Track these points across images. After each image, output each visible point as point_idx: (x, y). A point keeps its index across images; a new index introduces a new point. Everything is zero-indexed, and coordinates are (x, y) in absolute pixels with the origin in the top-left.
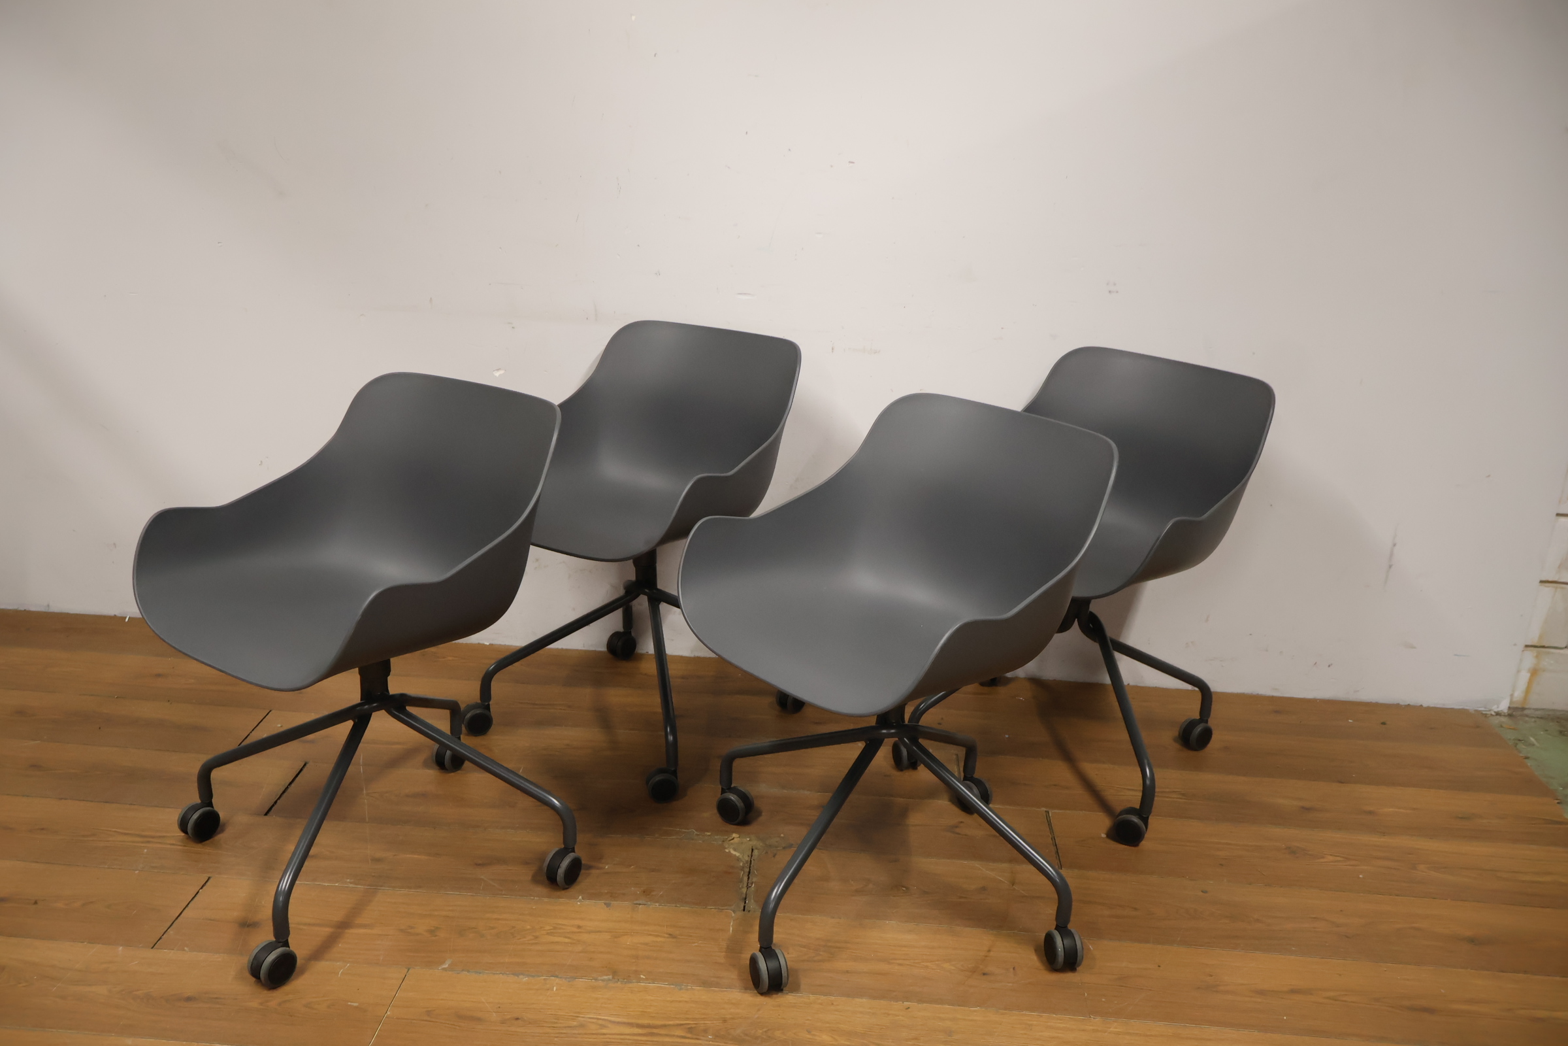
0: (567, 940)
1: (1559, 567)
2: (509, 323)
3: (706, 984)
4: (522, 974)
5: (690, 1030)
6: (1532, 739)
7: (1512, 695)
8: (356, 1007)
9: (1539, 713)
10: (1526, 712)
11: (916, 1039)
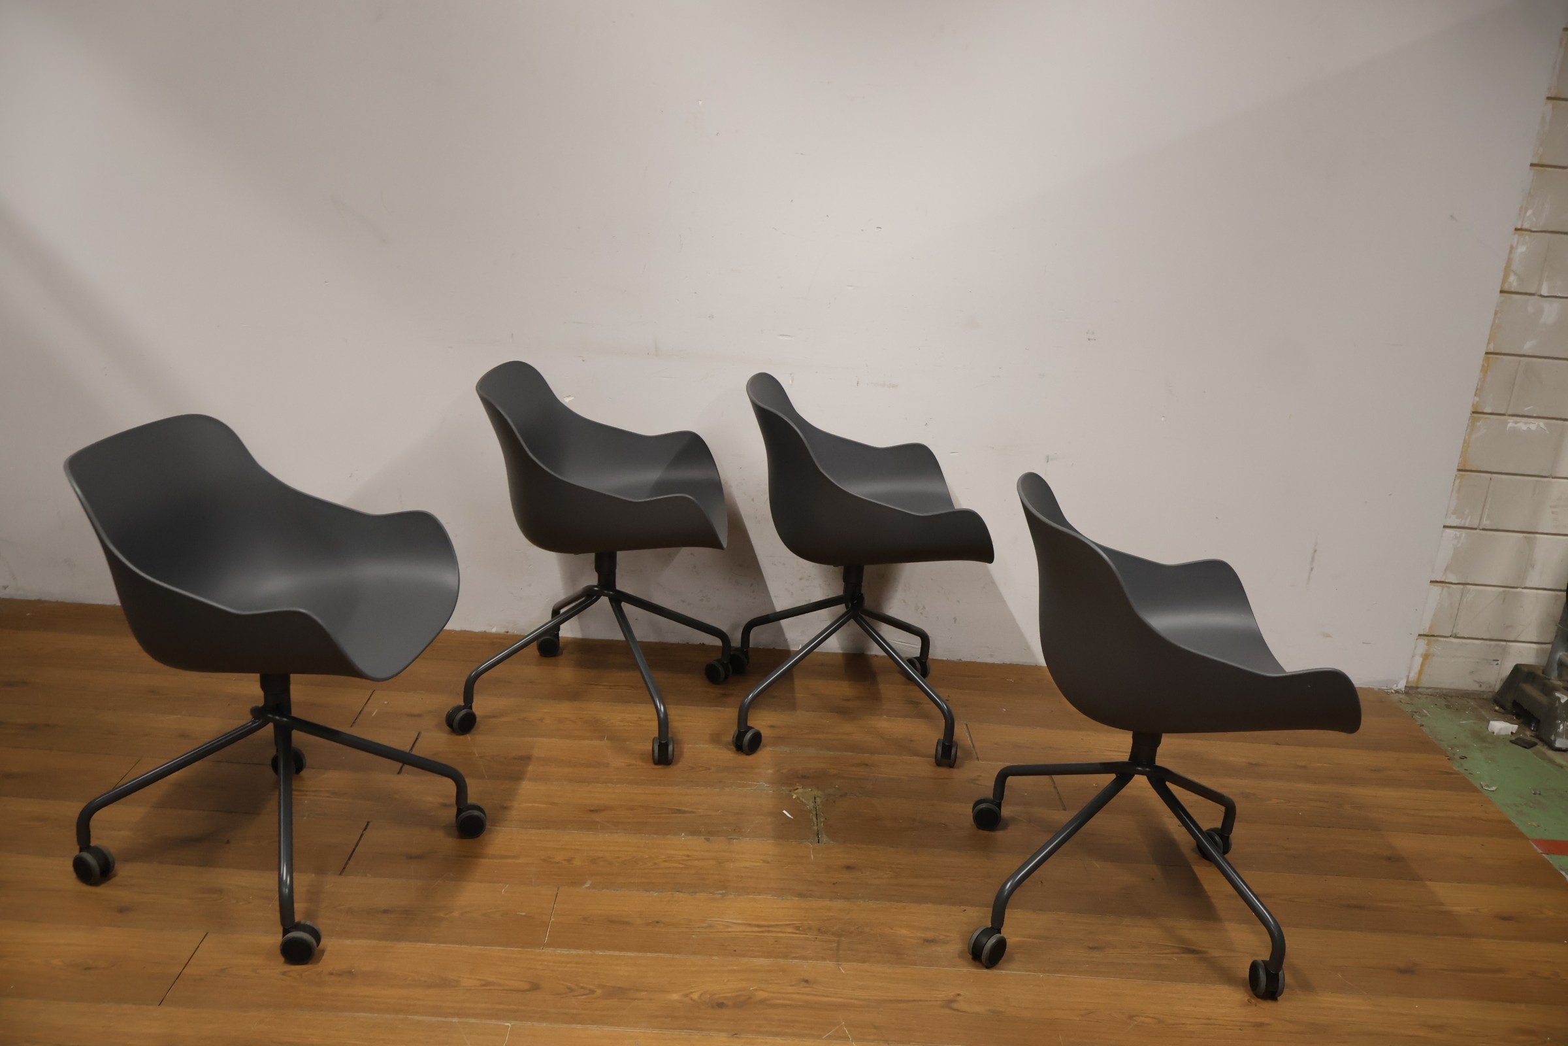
0: (681, 866)
1: (1445, 570)
2: (581, 357)
3: (801, 895)
4: (653, 891)
5: (797, 928)
6: (1425, 711)
7: (1408, 676)
8: (524, 916)
9: (1429, 690)
10: (1419, 690)
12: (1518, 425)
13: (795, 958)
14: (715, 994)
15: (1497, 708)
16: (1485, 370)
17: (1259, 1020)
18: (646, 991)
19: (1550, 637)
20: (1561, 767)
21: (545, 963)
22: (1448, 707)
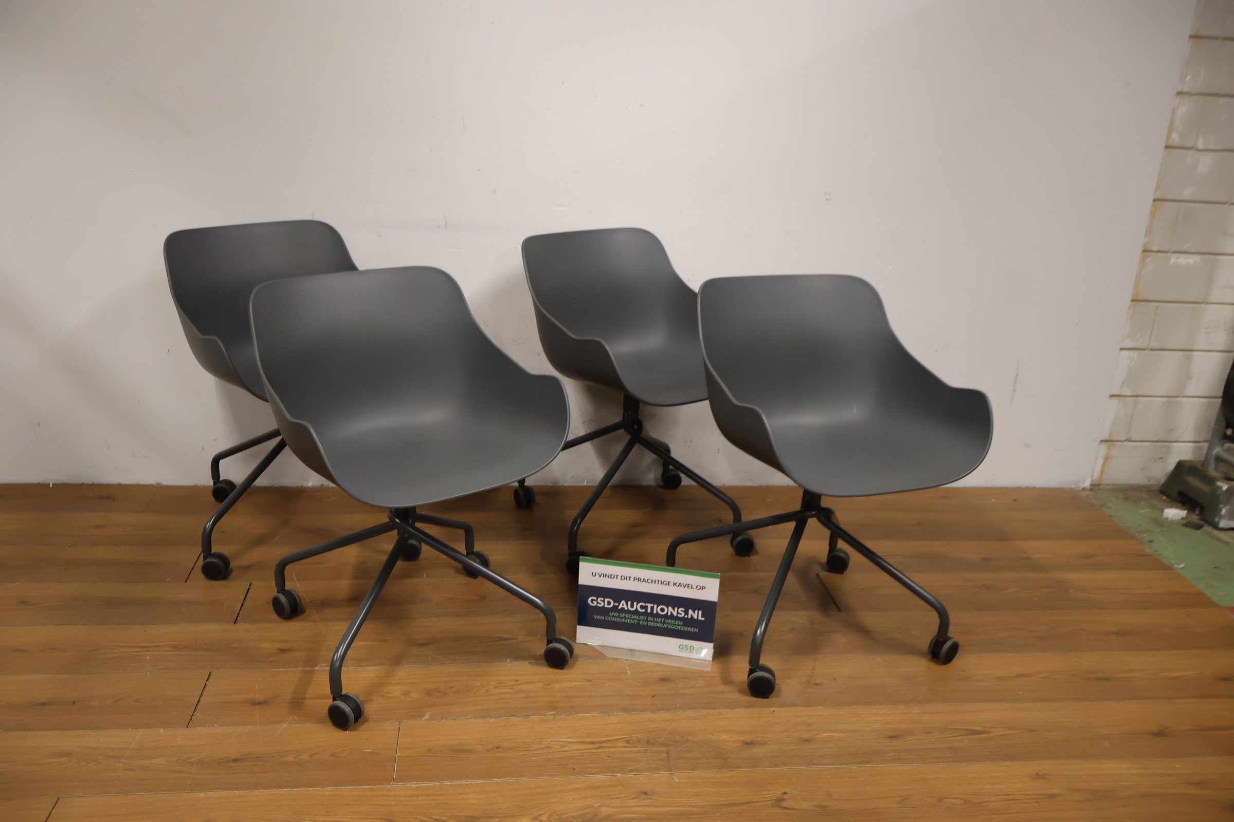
0: (511, 691)
1: (1121, 385)
2: (377, 232)
3: (625, 710)
4: (488, 717)
5: (628, 742)
6: (1109, 504)
7: (1092, 476)
8: (371, 753)
9: (1109, 487)
10: (1101, 487)
11: (786, 731)
12: (1179, 260)
13: (631, 771)
14: (563, 814)
15: (1164, 498)
16: (1153, 214)
17: (1050, 792)
18: (497, 818)
19: (1208, 436)
20: (1227, 543)
21: (397, 798)
22: (1126, 499)
